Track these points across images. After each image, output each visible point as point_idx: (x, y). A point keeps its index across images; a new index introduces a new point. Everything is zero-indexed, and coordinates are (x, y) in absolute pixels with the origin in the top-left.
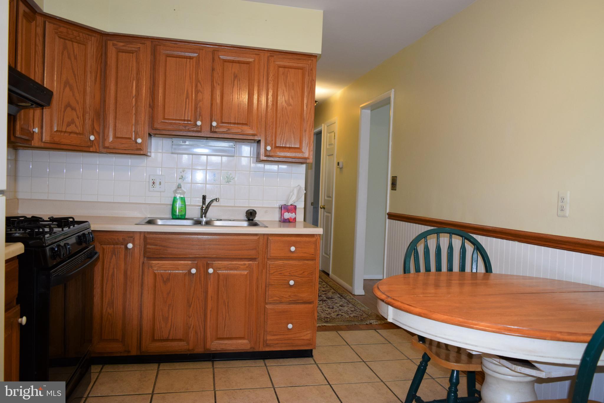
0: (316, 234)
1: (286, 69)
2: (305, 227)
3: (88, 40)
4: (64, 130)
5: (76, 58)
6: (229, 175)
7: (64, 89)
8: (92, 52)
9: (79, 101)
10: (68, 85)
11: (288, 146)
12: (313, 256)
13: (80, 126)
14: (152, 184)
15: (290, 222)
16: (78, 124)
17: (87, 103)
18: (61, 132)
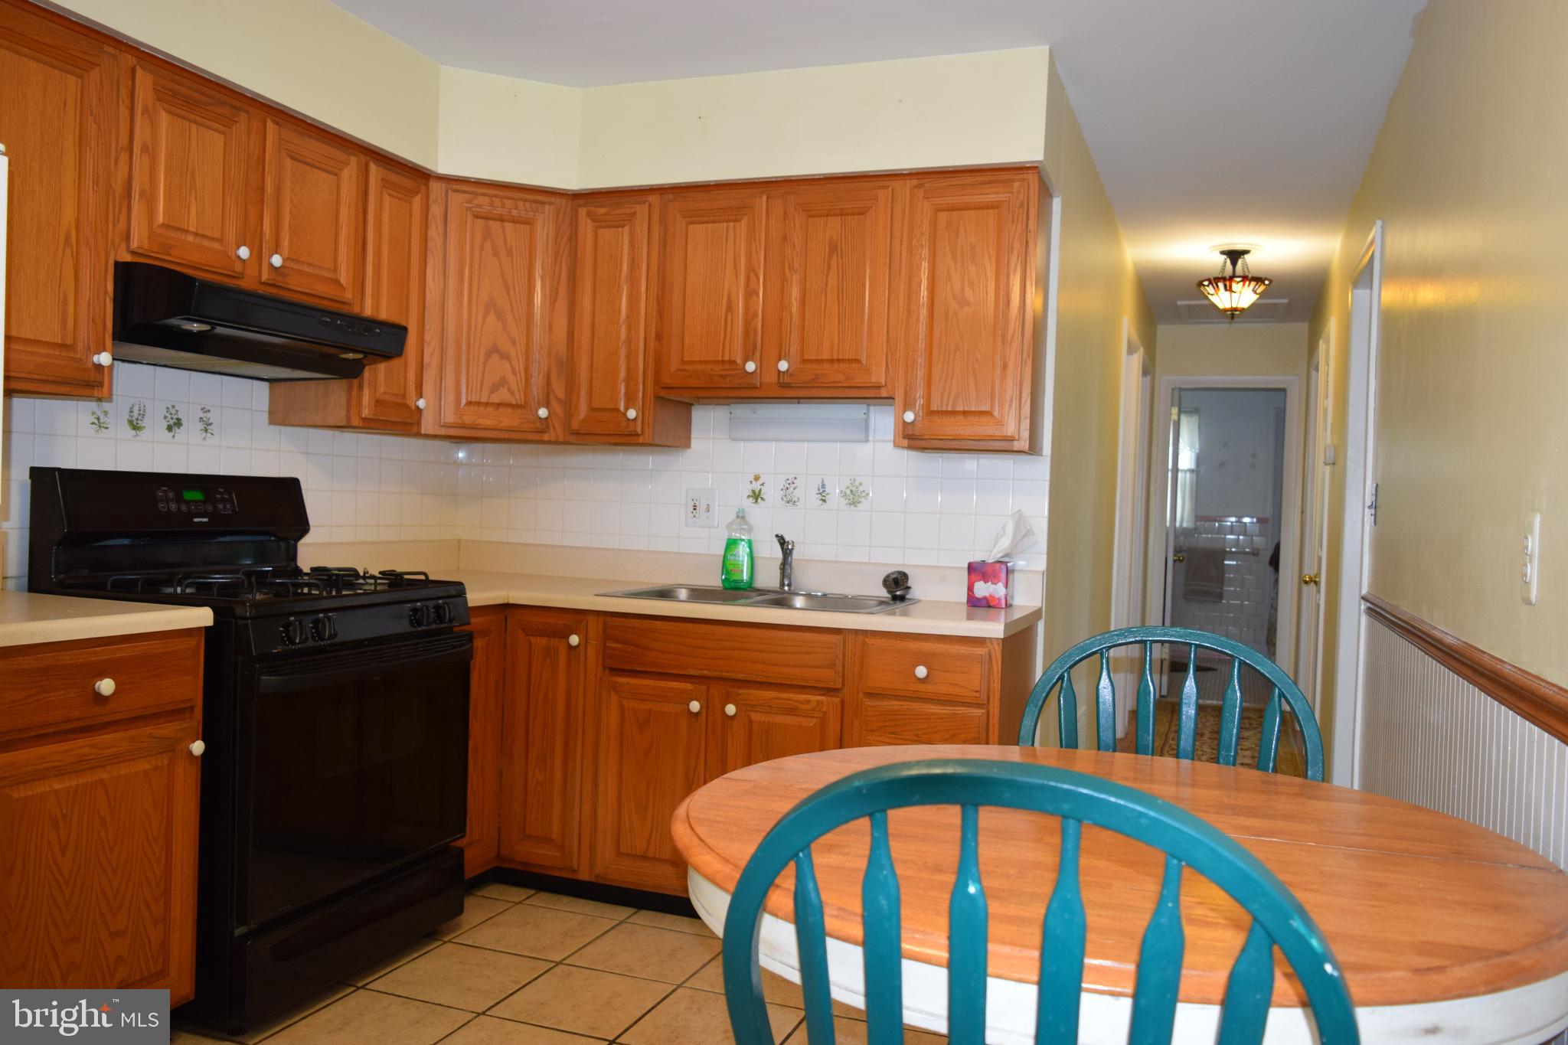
0: (991, 638)
1: (956, 214)
2: (970, 617)
3: (537, 214)
4: (484, 400)
5: (509, 253)
6: (857, 487)
7: (484, 319)
8: (545, 236)
9: (517, 340)
10: (493, 310)
11: (962, 409)
12: (978, 695)
13: (519, 390)
14: (692, 510)
15: (990, 607)
16: (514, 387)
17: (535, 343)
18: (479, 404)
